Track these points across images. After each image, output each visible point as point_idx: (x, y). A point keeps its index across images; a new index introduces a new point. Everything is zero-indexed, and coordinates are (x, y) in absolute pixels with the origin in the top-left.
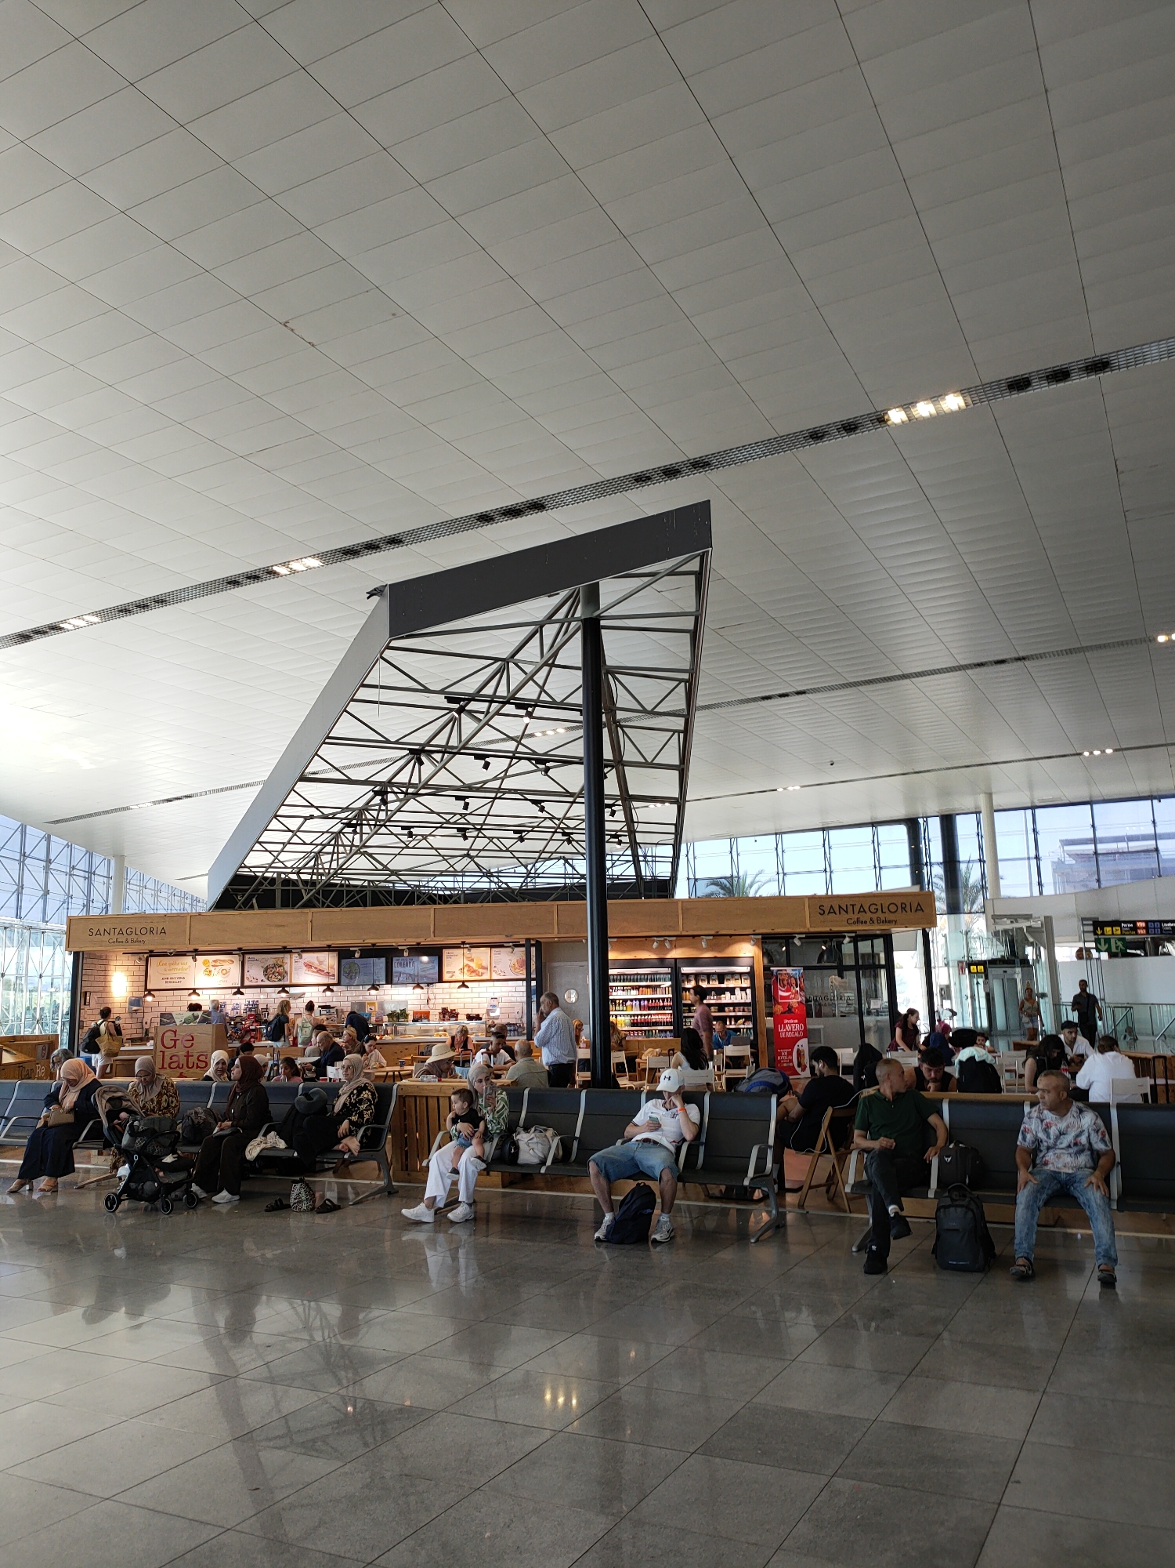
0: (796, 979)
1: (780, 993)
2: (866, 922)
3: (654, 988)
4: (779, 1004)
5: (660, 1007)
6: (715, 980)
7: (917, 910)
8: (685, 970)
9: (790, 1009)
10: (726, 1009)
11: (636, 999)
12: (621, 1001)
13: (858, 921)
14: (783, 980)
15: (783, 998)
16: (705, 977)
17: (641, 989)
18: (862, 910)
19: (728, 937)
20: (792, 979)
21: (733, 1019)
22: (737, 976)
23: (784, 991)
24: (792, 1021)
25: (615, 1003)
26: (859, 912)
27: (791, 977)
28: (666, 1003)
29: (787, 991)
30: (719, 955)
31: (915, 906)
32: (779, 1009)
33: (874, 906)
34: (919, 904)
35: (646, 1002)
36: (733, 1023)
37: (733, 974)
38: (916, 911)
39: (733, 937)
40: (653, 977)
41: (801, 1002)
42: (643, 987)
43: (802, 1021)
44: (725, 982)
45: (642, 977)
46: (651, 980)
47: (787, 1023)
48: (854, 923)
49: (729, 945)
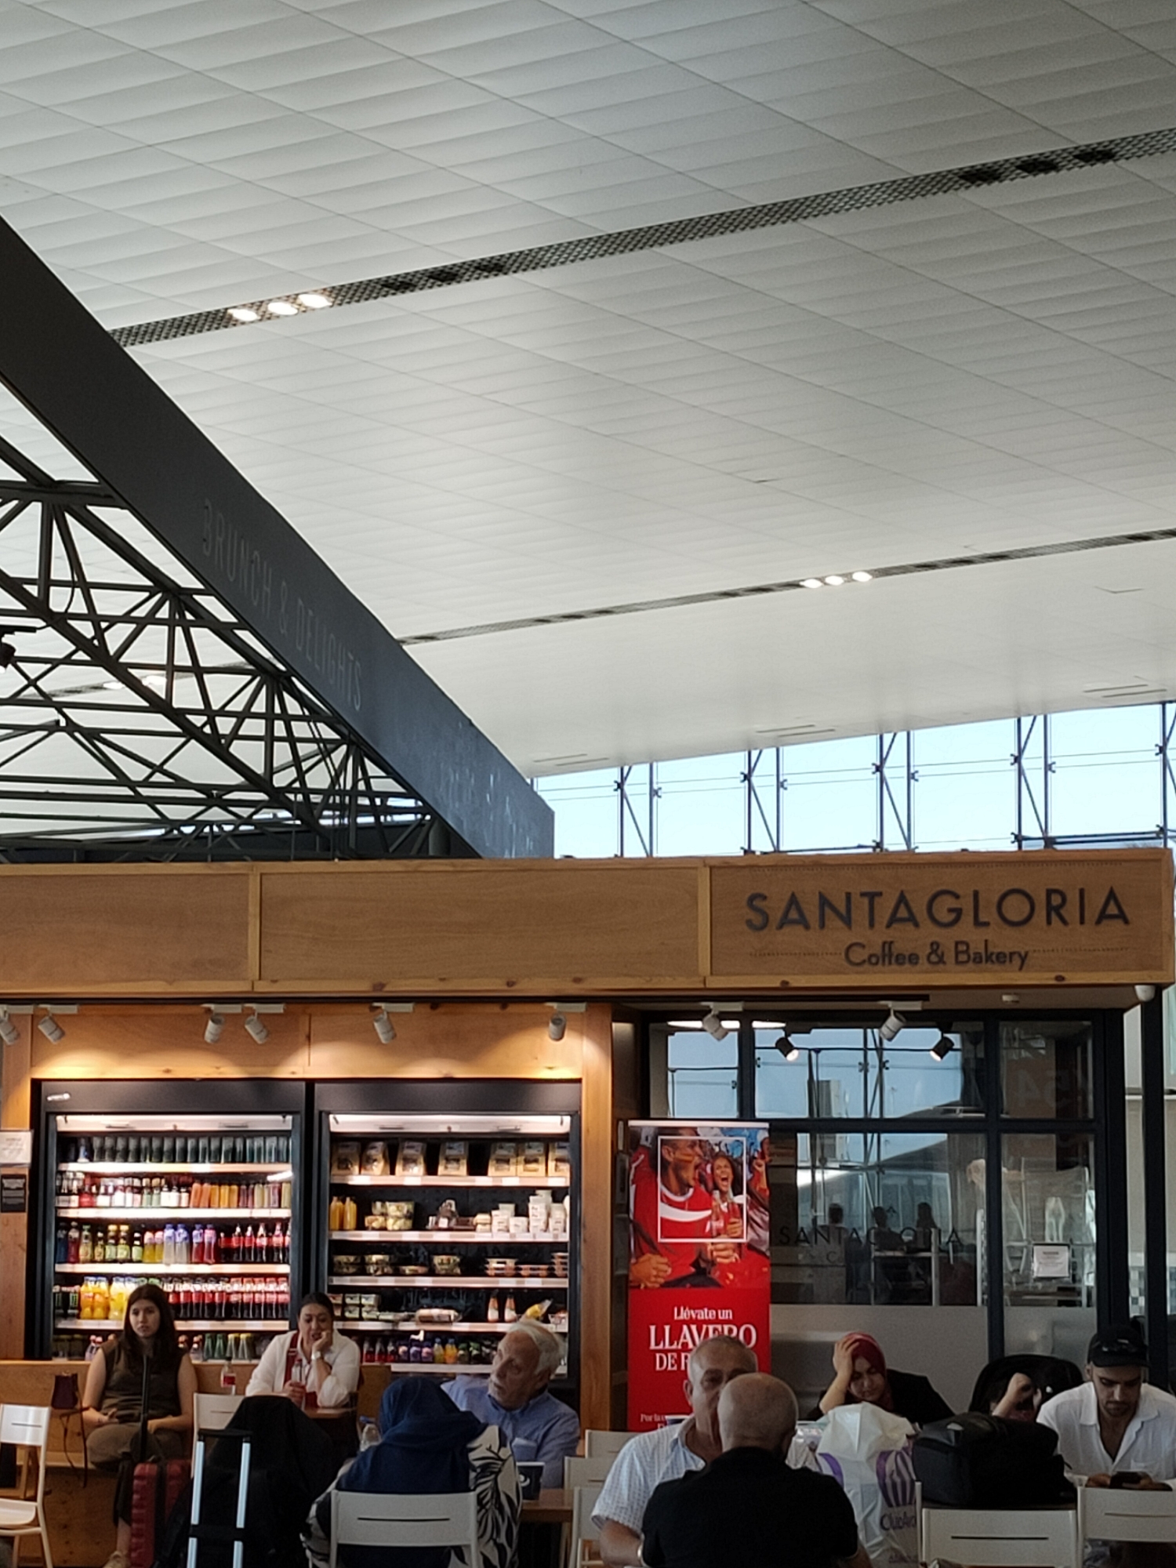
0: (735, 1165)
1: (665, 1212)
2: (913, 959)
3: (245, 1184)
4: (655, 1248)
5: (258, 1250)
6: (457, 1160)
7: (1103, 916)
8: (345, 1122)
9: (701, 1272)
10: (493, 1264)
11: (175, 1223)
12: (124, 1228)
13: (888, 956)
14: (679, 1166)
15: (671, 1227)
16: (415, 1150)
17: (196, 1186)
18: (903, 913)
19: (495, 1009)
20: (721, 1162)
21: (510, 1303)
22: (535, 1150)
23: (680, 1206)
24: (704, 1314)
25: (106, 1232)
26: (893, 920)
27: (715, 1156)
28: (277, 1240)
29: (692, 1206)
30: (460, 1073)
31: (1095, 902)
32: (654, 1269)
33: (949, 902)
34: (1112, 895)
35: (209, 1234)
36: (509, 1314)
37: (520, 1142)
38: (1098, 922)
39: (512, 1008)
40: (237, 1146)
41: (750, 1246)
42: (202, 1178)
43: (752, 1311)
44: (491, 1170)
45: (202, 1143)
46: (233, 1157)
47: (689, 1322)
48: (873, 960)
49: (499, 1035)
